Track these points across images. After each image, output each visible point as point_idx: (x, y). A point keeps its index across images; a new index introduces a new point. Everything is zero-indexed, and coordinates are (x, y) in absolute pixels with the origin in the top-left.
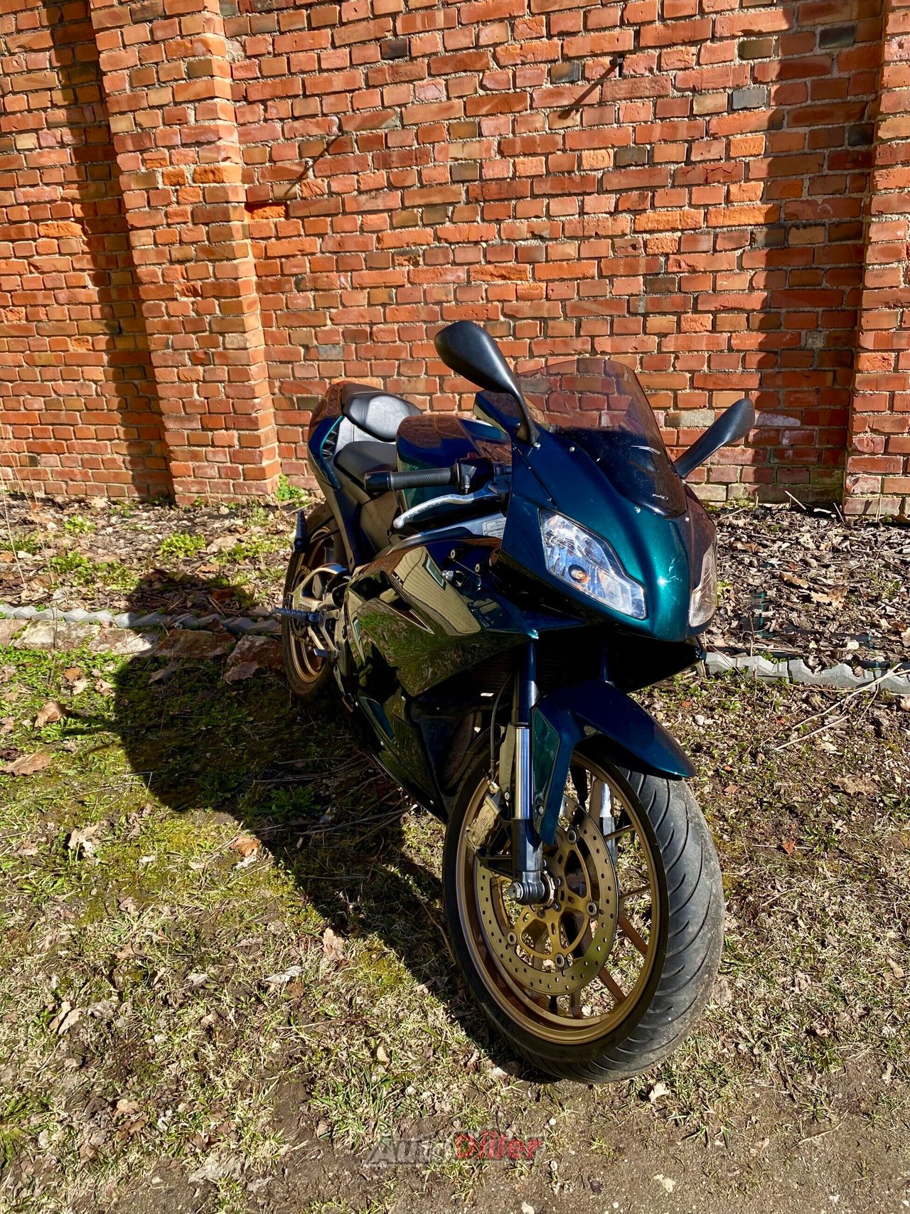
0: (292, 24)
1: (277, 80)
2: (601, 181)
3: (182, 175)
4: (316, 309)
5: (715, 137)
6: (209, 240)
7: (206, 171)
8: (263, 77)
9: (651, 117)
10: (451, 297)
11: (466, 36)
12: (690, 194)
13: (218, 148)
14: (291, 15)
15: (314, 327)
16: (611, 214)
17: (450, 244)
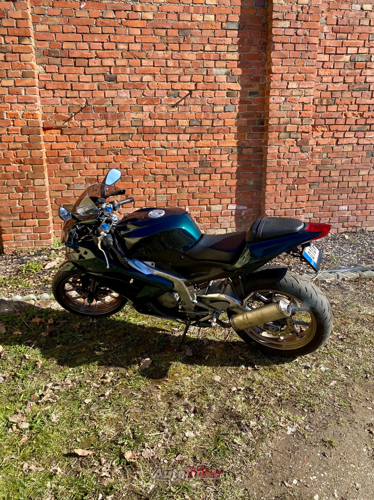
0: (68, 63)
1: (60, 83)
2: (185, 130)
3: (17, 115)
4: (74, 170)
5: (220, 119)
6: (29, 141)
7: (29, 114)
8: (53, 81)
9: (201, 111)
10: (131, 167)
11: (137, 78)
12: (213, 136)
13: (36, 106)
14: (67, 60)
15: (72, 177)
16: (188, 141)
17: (131, 148)
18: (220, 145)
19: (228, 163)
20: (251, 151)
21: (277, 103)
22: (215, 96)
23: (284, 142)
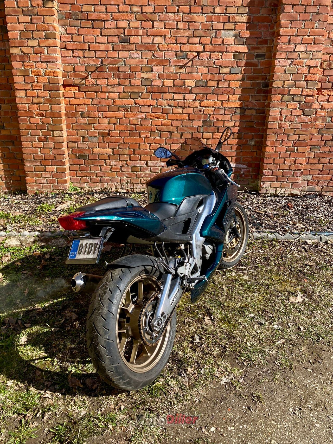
0: (86, 25)
1: (79, 43)
2: (191, 90)
3: (40, 72)
4: (88, 124)
5: (225, 81)
6: (50, 96)
7: (50, 72)
8: (73, 42)
9: (207, 72)
10: (139, 123)
11: (149, 39)
12: (218, 96)
13: (57, 65)
14: (86, 22)
15: (87, 130)
16: (193, 100)
17: (140, 105)
18: (224, 106)
19: (230, 123)
20: (253, 112)
21: (283, 66)
22: (222, 58)
23: (287, 105)
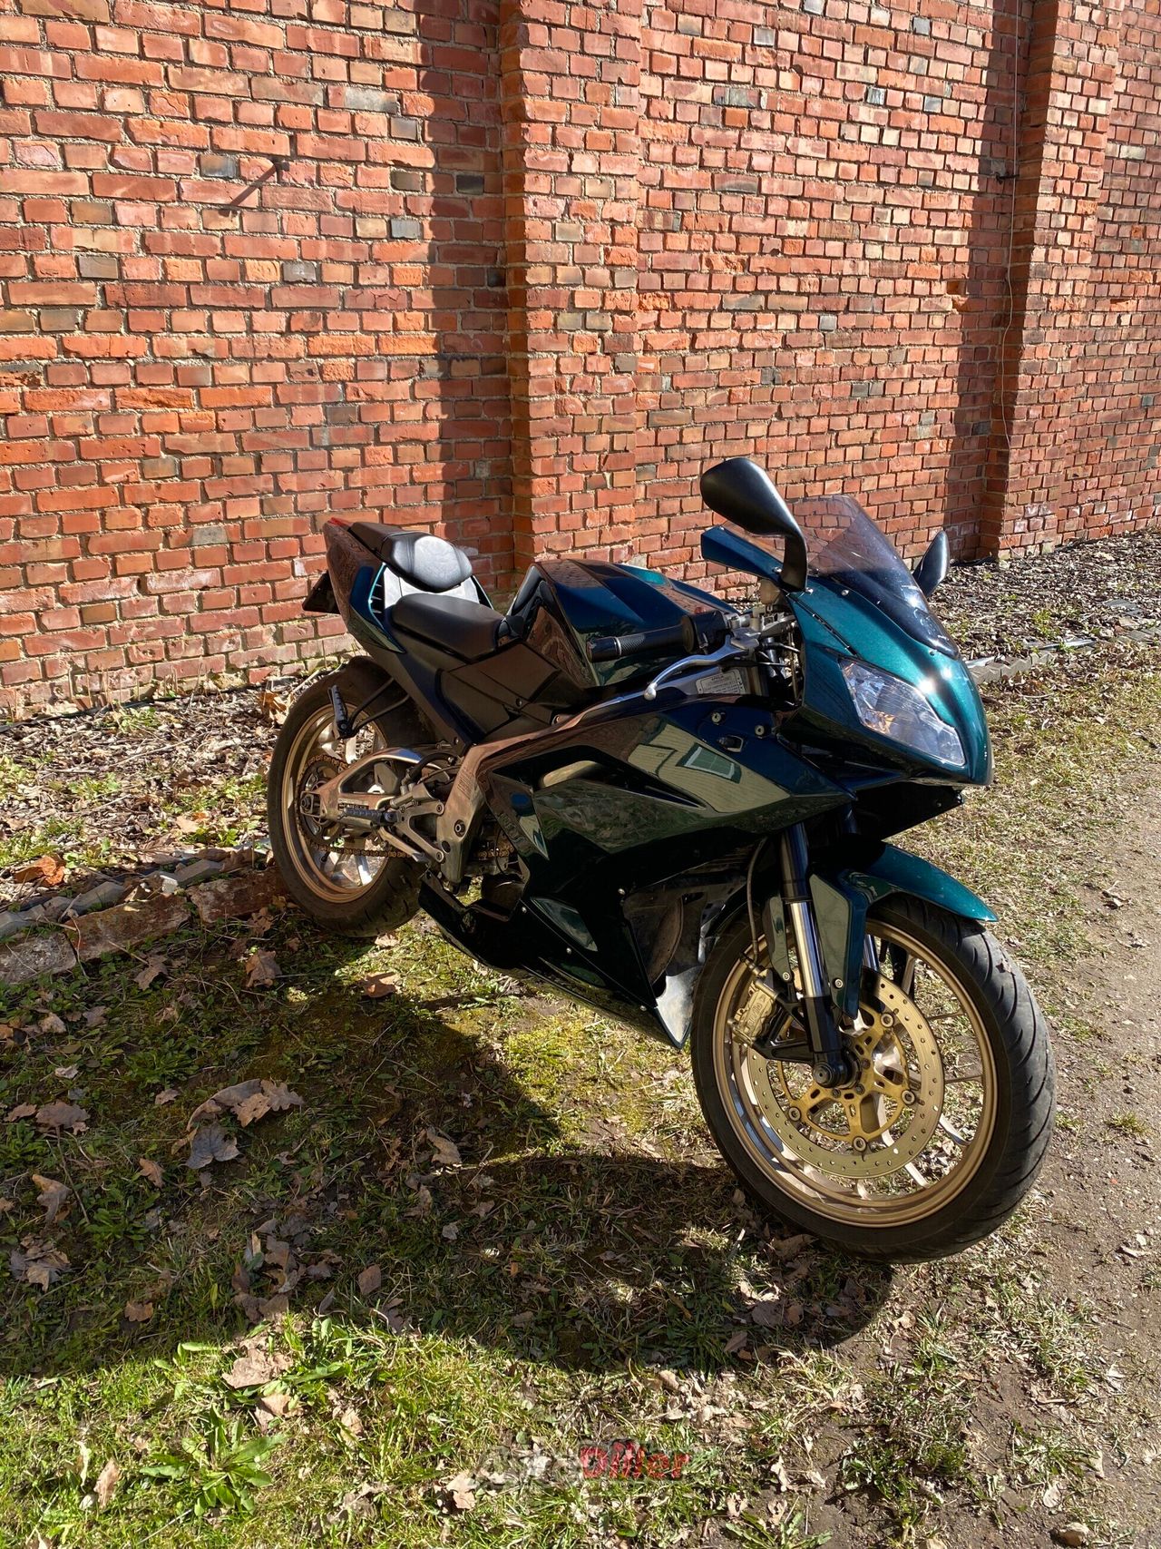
2: (269, 296)
9: (316, 233)
10: (91, 429)
11: (86, 95)
12: (361, 318)
16: (281, 333)
17: (84, 359)
18: (385, 350)
19: (411, 408)
20: (473, 369)
21: (545, 219)
22: (356, 184)
23: (571, 341)
